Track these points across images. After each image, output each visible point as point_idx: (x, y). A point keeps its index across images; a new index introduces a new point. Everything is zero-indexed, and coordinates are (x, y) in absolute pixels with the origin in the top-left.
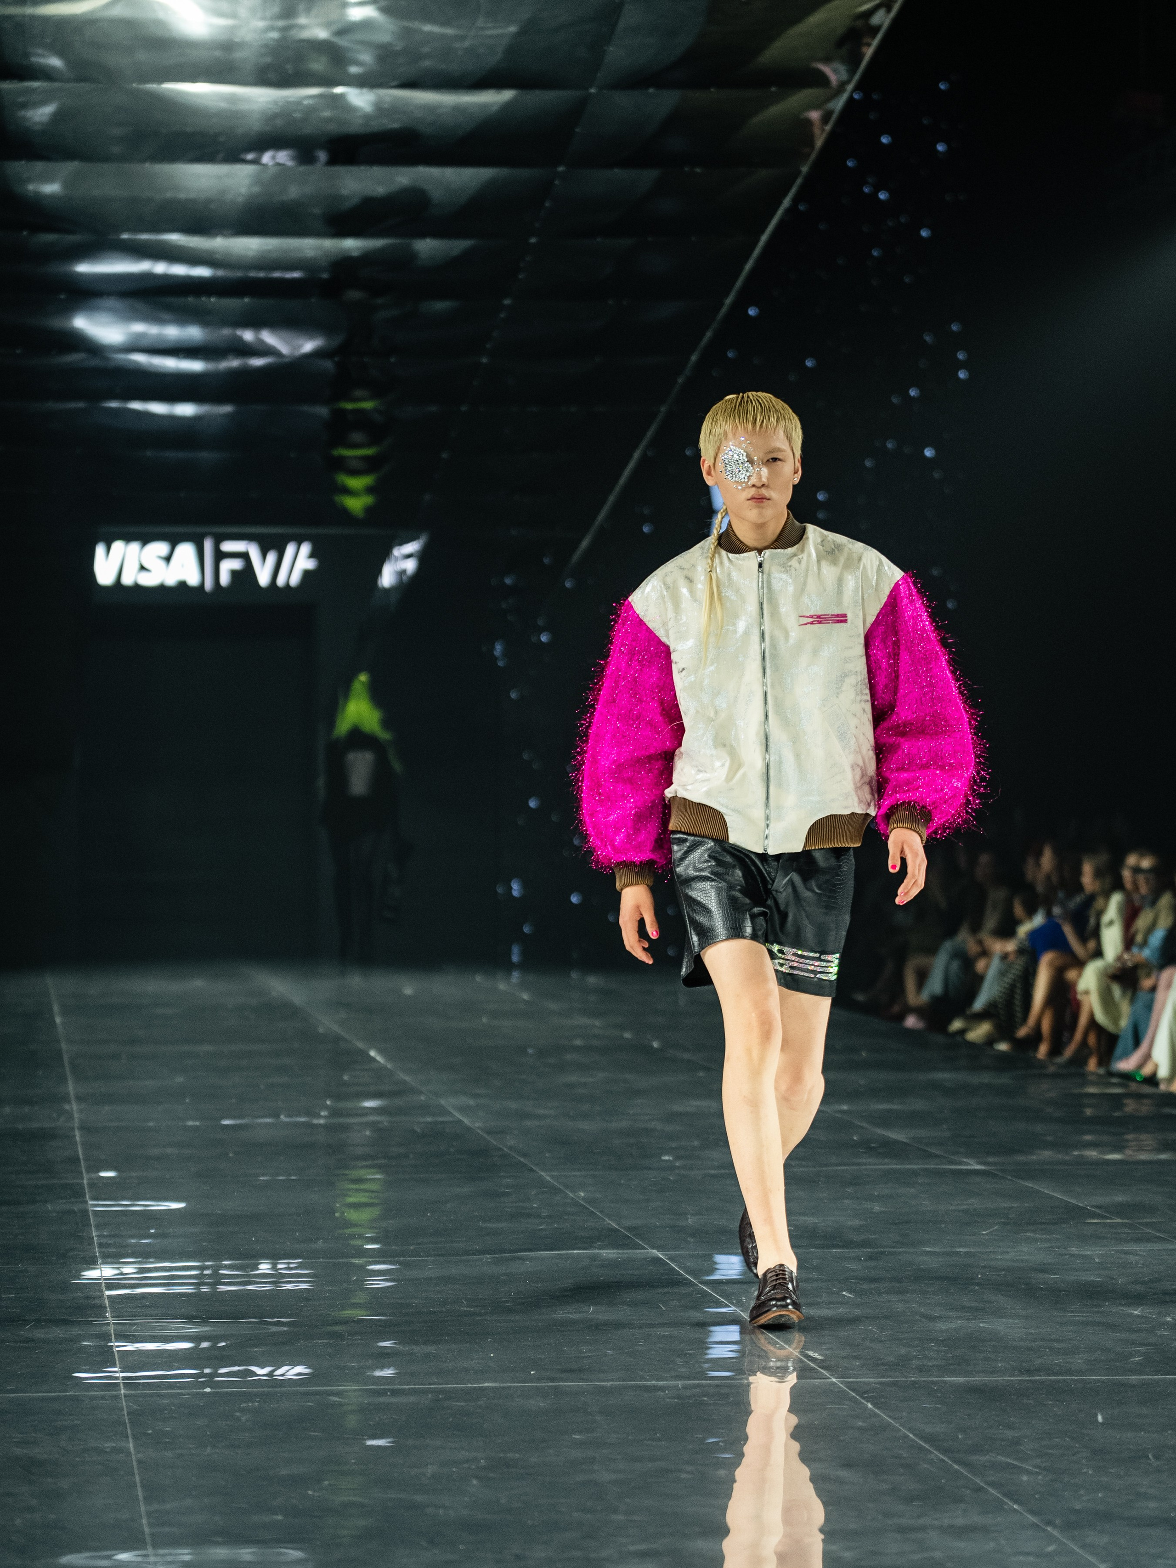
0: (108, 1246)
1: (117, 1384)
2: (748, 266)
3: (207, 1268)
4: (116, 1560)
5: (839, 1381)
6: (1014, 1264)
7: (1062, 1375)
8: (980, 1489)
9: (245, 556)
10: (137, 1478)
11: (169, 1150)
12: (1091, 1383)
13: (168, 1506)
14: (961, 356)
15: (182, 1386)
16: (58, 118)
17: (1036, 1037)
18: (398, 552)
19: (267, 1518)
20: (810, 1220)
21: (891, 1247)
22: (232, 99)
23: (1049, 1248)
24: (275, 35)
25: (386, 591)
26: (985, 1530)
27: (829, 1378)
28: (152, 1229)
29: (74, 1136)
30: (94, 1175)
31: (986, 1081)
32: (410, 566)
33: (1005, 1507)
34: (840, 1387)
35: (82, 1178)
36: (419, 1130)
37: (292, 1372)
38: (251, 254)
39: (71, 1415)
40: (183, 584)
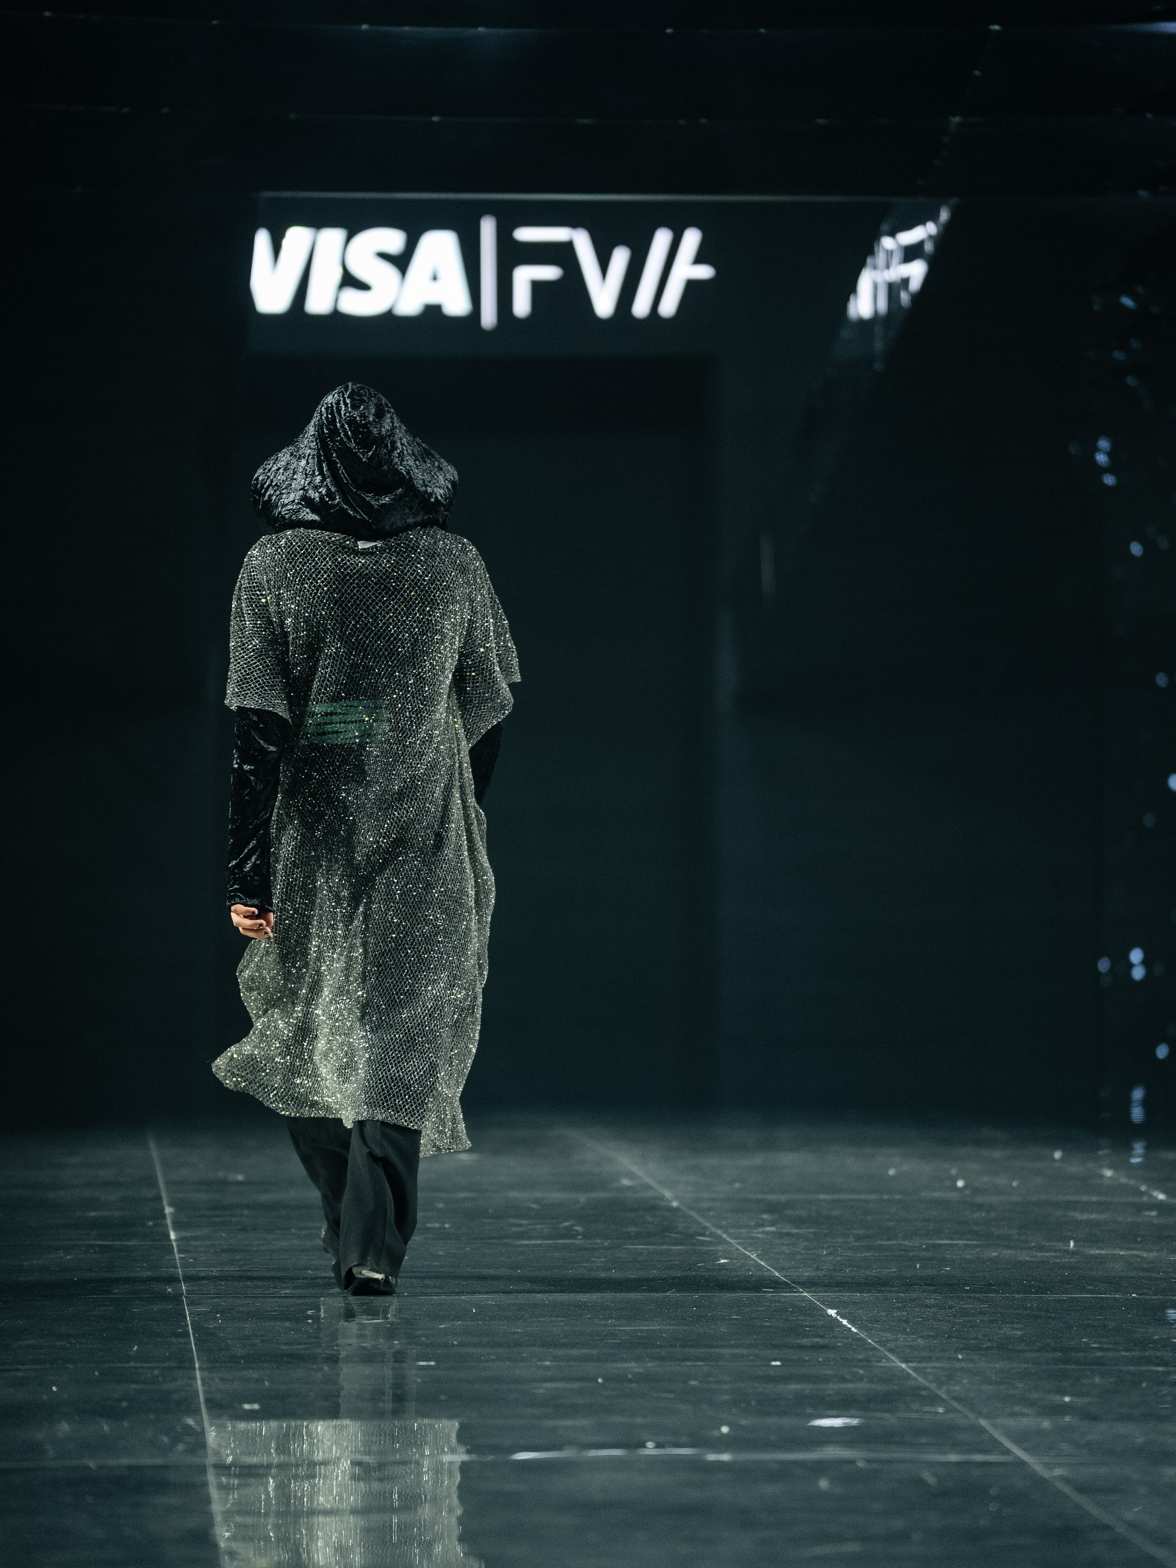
9: (563, 255)
18: (887, 243)
25: (865, 326)
29: (205, 1484)
32: (916, 271)
36: (931, 1480)
40: (433, 312)
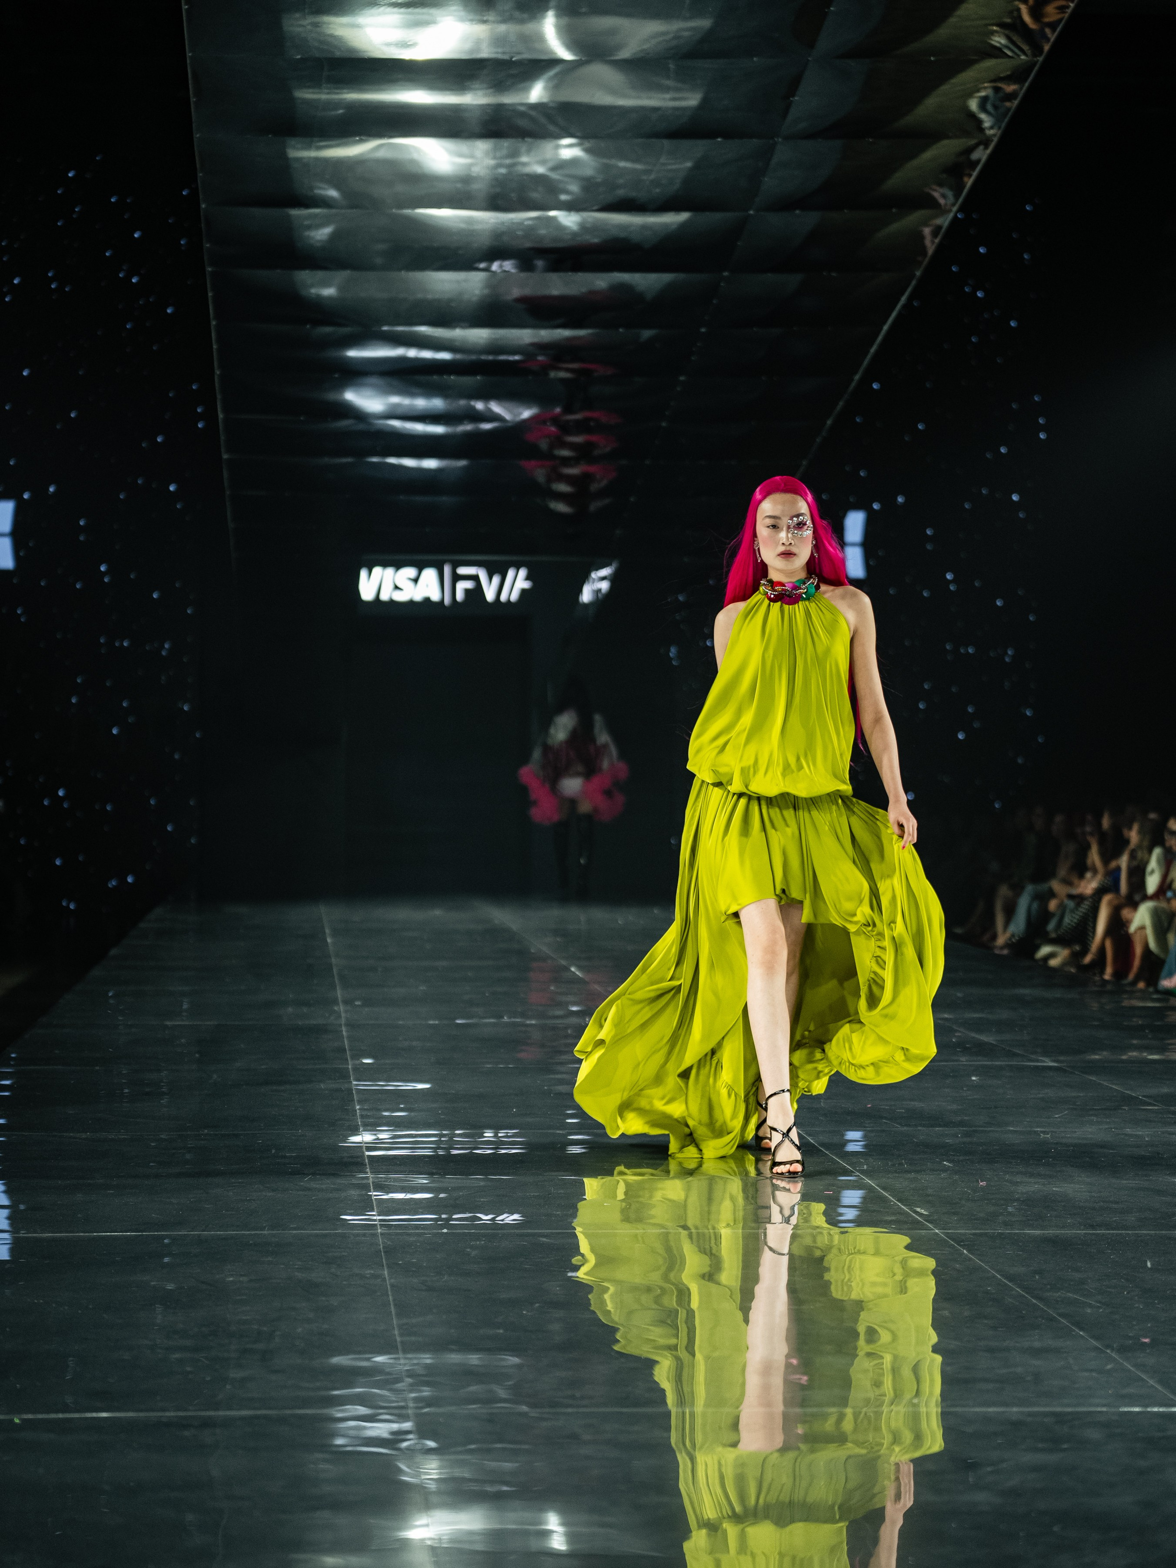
0: (367, 1117)
1: (375, 1225)
2: (873, 350)
3: (444, 1135)
4: (375, 1362)
5: (940, 1232)
6: (1080, 1141)
7: (1118, 1230)
8: (1052, 1319)
9: (475, 578)
10: (391, 1298)
11: (414, 1043)
12: (1141, 1236)
13: (414, 1321)
14: (1041, 421)
15: (425, 1227)
16: (334, 236)
17: (1100, 962)
18: (594, 575)
19: (491, 1332)
20: (917, 1105)
21: (982, 1127)
22: (469, 221)
23: (1108, 1128)
24: (503, 171)
25: (586, 606)
26: (1057, 1351)
27: (933, 1230)
28: (402, 1104)
29: (342, 1031)
30: (357, 1062)
31: (1058, 995)
32: (604, 586)
33: (1073, 1333)
34: (941, 1237)
35: (348, 1065)
37: (510, 1218)
38: (482, 341)
39: (339, 1248)
40: (427, 600)
